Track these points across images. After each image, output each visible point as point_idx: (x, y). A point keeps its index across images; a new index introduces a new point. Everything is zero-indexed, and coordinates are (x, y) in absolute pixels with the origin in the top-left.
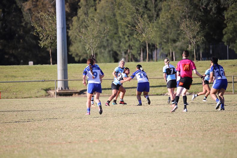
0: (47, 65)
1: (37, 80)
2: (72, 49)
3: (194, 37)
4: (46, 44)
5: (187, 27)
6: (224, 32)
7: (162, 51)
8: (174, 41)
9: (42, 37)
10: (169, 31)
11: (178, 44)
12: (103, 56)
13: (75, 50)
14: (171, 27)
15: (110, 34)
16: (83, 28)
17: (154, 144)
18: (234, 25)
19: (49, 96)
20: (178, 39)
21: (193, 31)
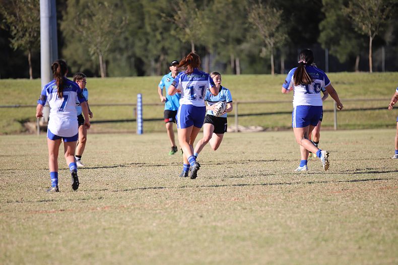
0: (24, 81)
1: (7, 105)
2: (66, 52)
3: (272, 35)
4: (21, 45)
5: (259, 17)
6: (321, 27)
7: (217, 58)
8: (239, 41)
9: (15, 32)
10: (230, 24)
11: (245, 46)
12: (119, 66)
13: (71, 55)
14: (233, 17)
15: (130, 28)
16: (84, 17)
17: (205, 214)
18: (338, 16)
19: (27, 132)
20: (244, 37)
21: (269, 24)
